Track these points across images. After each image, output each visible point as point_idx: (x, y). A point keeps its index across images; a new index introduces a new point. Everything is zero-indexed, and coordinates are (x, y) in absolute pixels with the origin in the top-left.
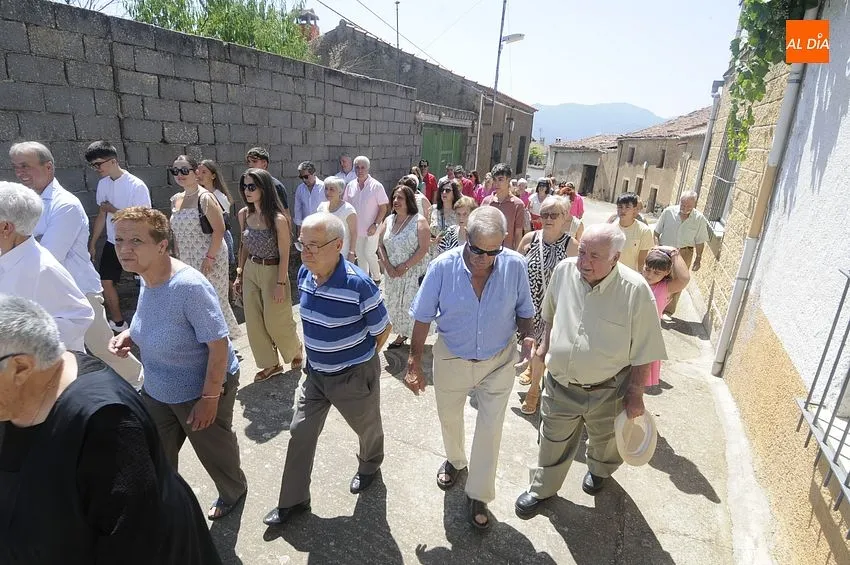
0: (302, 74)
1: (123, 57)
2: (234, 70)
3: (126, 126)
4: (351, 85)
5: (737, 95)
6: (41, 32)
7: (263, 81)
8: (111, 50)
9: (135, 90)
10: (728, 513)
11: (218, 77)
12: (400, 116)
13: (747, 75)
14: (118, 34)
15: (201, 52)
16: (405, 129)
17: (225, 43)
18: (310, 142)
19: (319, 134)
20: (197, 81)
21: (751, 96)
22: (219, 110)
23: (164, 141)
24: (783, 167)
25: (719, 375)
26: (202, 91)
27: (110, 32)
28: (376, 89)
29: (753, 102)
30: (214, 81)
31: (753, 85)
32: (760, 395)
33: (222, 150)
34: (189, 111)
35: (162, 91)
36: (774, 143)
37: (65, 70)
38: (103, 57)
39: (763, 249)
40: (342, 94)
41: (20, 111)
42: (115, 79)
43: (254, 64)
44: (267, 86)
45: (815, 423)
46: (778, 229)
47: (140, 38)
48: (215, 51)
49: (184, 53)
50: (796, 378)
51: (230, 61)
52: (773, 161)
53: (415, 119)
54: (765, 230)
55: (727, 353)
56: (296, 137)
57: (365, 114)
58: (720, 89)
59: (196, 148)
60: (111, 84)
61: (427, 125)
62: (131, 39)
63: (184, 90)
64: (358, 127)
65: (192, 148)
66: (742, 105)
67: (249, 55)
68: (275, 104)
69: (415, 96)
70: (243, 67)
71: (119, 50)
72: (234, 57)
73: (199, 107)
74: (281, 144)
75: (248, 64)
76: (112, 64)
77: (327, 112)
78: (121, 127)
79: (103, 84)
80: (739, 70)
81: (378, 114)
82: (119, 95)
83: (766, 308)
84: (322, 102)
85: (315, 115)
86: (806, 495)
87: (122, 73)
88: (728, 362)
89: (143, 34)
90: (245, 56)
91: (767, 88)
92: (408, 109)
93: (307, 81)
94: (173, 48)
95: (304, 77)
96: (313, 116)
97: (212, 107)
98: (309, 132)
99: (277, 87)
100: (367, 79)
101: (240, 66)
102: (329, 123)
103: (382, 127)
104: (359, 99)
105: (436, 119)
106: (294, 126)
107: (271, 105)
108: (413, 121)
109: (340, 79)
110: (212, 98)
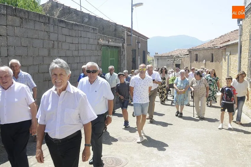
0: (48, 22)
2: (18, 20)
4: (69, 27)
7: (31, 25)
11: (10, 23)
12: (91, 41)
15: (3, 11)
16: (94, 47)
17: (14, 7)
18: (51, 55)
19: (55, 50)
20: (1, 25)
22: (10, 39)
26: (3, 31)
28: (81, 29)
30: (8, 25)
40: (65, 31)
43: (26, 17)
44: (32, 27)
48: (9, 11)
51: (16, 16)
53: (98, 43)
57: (76, 41)
58: (241, 22)
61: (104, 45)
64: (73, 47)
67: (24, 13)
68: (36, 36)
69: (97, 31)
70: (21, 18)
72: (18, 14)
73: (1, 38)
74: (38, 56)
75: (24, 17)
77: (59, 40)
81: (82, 41)
84: (57, 35)
85: (53, 41)
90: (23, 13)
92: (95, 38)
93: (50, 25)
95: (49, 23)
96: (53, 42)
97: (7, 38)
98: (51, 50)
99: (36, 28)
100: (76, 24)
101: (20, 18)
102: (60, 45)
103: (84, 47)
104: (74, 33)
105: (107, 43)
106: (44, 47)
107: (34, 37)
108: (97, 44)
109: (64, 24)
110: (7, 34)
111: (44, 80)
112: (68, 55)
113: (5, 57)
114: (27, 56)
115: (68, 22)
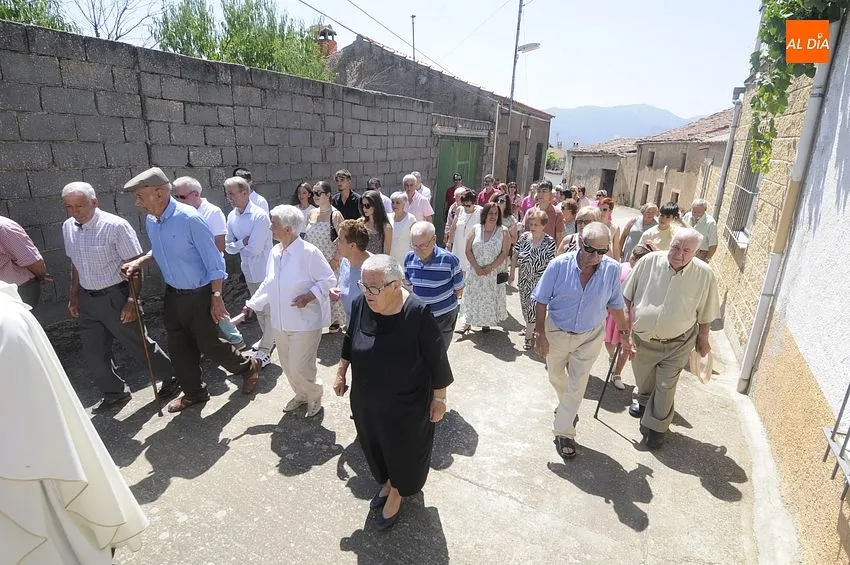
0: (321, 94)
1: (151, 85)
2: (256, 94)
3: (154, 150)
4: (369, 102)
5: (758, 107)
6: (73, 65)
7: (284, 103)
8: (139, 80)
9: (161, 117)
10: (754, 541)
11: (240, 100)
12: (417, 129)
13: (768, 88)
14: (145, 65)
15: (225, 77)
16: (421, 142)
17: (247, 68)
18: (328, 160)
19: (337, 151)
20: (221, 105)
21: (773, 109)
22: (242, 132)
23: (190, 165)
24: (808, 181)
25: (745, 392)
26: (226, 116)
27: (137, 62)
28: (395, 105)
29: (774, 114)
30: (236, 105)
31: (775, 98)
32: (787, 418)
34: (213, 135)
35: (188, 117)
36: (797, 156)
37: (96, 100)
38: (133, 87)
39: (788, 266)
40: (360, 111)
41: (53, 141)
42: (143, 107)
43: (274, 87)
44: (286, 107)
45: (841, 455)
46: (803, 245)
47: (167, 66)
48: (238, 76)
49: (207, 80)
50: (823, 402)
52: (796, 174)
53: (432, 132)
54: (790, 246)
55: (753, 369)
56: (315, 155)
57: (381, 129)
58: (742, 95)
59: (220, 170)
60: (139, 112)
61: (443, 137)
62: (158, 68)
63: (208, 115)
64: (376, 142)
65: (216, 170)
66: (763, 117)
67: (270, 79)
68: (296, 124)
69: (431, 108)
71: (146, 79)
72: (256, 81)
73: (223, 131)
74: (301, 162)
75: (268, 86)
76: (140, 92)
77: (345, 129)
78: (149, 153)
79: (131, 113)
80: (760, 83)
81: (395, 129)
82: (147, 122)
83: (793, 326)
84: (340, 120)
85: (334, 133)
86: (834, 525)
87: (150, 101)
88: (754, 379)
89: (169, 63)
90: (266, 79)
91: (789, 99)
92: (425, 122)
93: (326, 101)
94: (197, 75)
95: (323, 97)
96: (331, 134)
97: (235, 130)
98: (328, 150)
99: (297, 107)
100: (384, 95)
101: (262, 89)
102: (347, 140)
103: (399, 141)
104: (378, 115)
105: (452, 131)
106: (314, 145)
107: (292, 126)
108: (429, 134)
109: (357, 96)
110: (235, 122)
112: (364, 158)
114: (278, 163)
115: (365, 93)
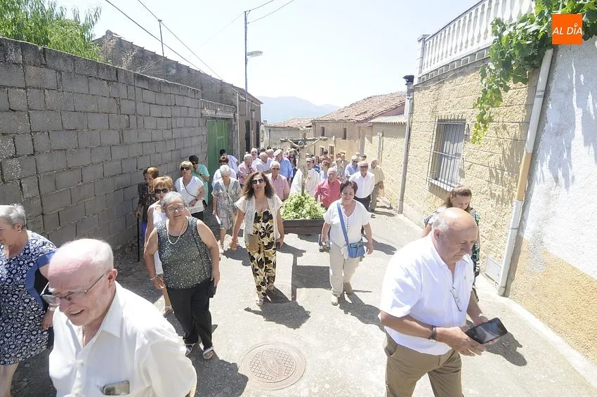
0: (115, 78)
2: (51, 75)
4: (155, 88)
7: (80, 86)
11: (33, 82)
12: (192, 111)
15: (14, 56)
16: (196, 122)
18: (126, 141)
19: (132, 132)
20: (12, 87)
22: (37, 117)
26: (17, 99)
28: (175, 91)
30: (30, 87)
33: (42, 159)
34: (3, 121)
43: (70, 69)
44: (83, 90)
48: (30, 56)
51: (46, 66)
53: (202, 114)
56: (113, 137)
57: (167, 112)
59: (14, 162)
64: (163, 124)
65: (9, 162)
67: (65, 61)
68: (93, 107)
69: (200, 95)
70: (59, 71)
72: (50, 62)
73: (14, 116)
74: (101, 146)
75: (64, 68)
77: (138, 113)
84: (133, 104)
85: (128, 115)
90: (61, 61)
93: (120, 85)
95: (117, 82)
96: (127, 117)
97: (29, 115)
98: (125, 132)
99: (93, 92)
100: (167, 83)
101: (57, 71)
102: (140, 122)
103: (180, 122)
104: (162, 99)
105: (214, 113)
106: (112, 127)
107: (89, 109)
108: (200, 116)
109: (146, 82)
110: (28, 106)
111: (116, 188)
112: (155, 137)
113: (28, 156)
114: (78, 148)
115: (151, 79)
